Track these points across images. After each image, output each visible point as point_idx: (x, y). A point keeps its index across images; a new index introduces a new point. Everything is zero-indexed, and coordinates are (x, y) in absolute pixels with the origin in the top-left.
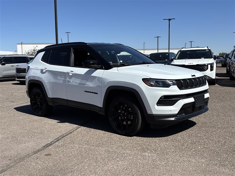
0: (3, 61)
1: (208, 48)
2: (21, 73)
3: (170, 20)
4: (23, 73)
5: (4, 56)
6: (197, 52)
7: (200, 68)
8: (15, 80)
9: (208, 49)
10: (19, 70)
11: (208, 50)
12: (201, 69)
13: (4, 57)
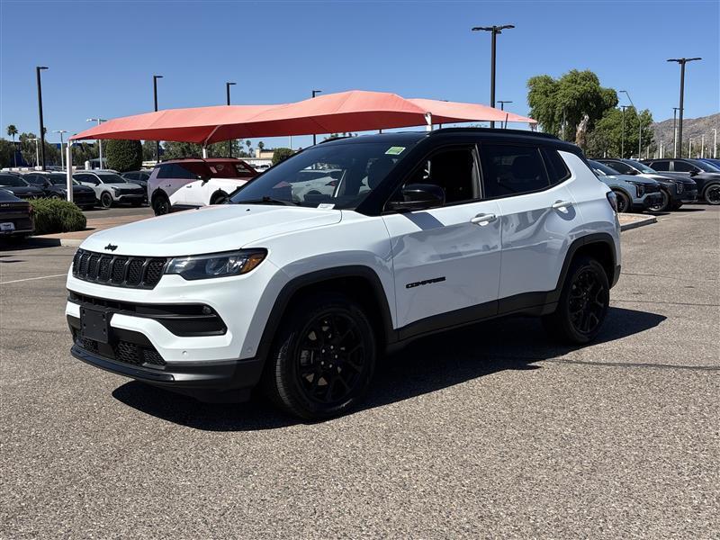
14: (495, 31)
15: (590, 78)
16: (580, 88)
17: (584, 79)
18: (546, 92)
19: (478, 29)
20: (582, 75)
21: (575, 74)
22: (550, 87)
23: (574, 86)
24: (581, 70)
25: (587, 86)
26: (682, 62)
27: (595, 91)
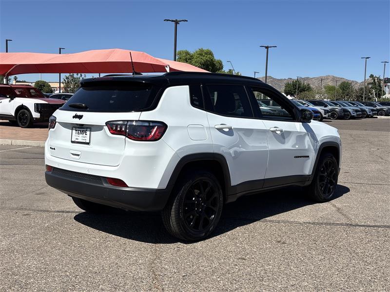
14: (177, 22)
15: (210, 53)
16: (204, 58)
17: (206, 53)
18: (187, 59)
19: (168, 20)
20: (205, 52)
21: (202, 50)
22: (188, 56)
23: (201, 57)
24: (205, 49)
25: (208, 57)
26: (267, 48)
27: (212, 60)
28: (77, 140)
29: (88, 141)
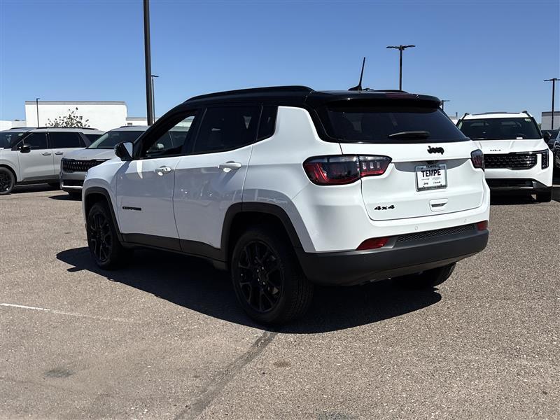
0: (26, 143)
1: (528, 115)
2: (74, 170)
3: (402, 48)
4: (79, 170)
5: (25, 131)
6: (503, 123)
7: (518, 161)
8: (58, 188)
9: (530, 118)
10: (68, 165)
11: (529, 120)
12: (521, 164)
13: (27, 133)
28: (426, 186)
29: (443, 183)
